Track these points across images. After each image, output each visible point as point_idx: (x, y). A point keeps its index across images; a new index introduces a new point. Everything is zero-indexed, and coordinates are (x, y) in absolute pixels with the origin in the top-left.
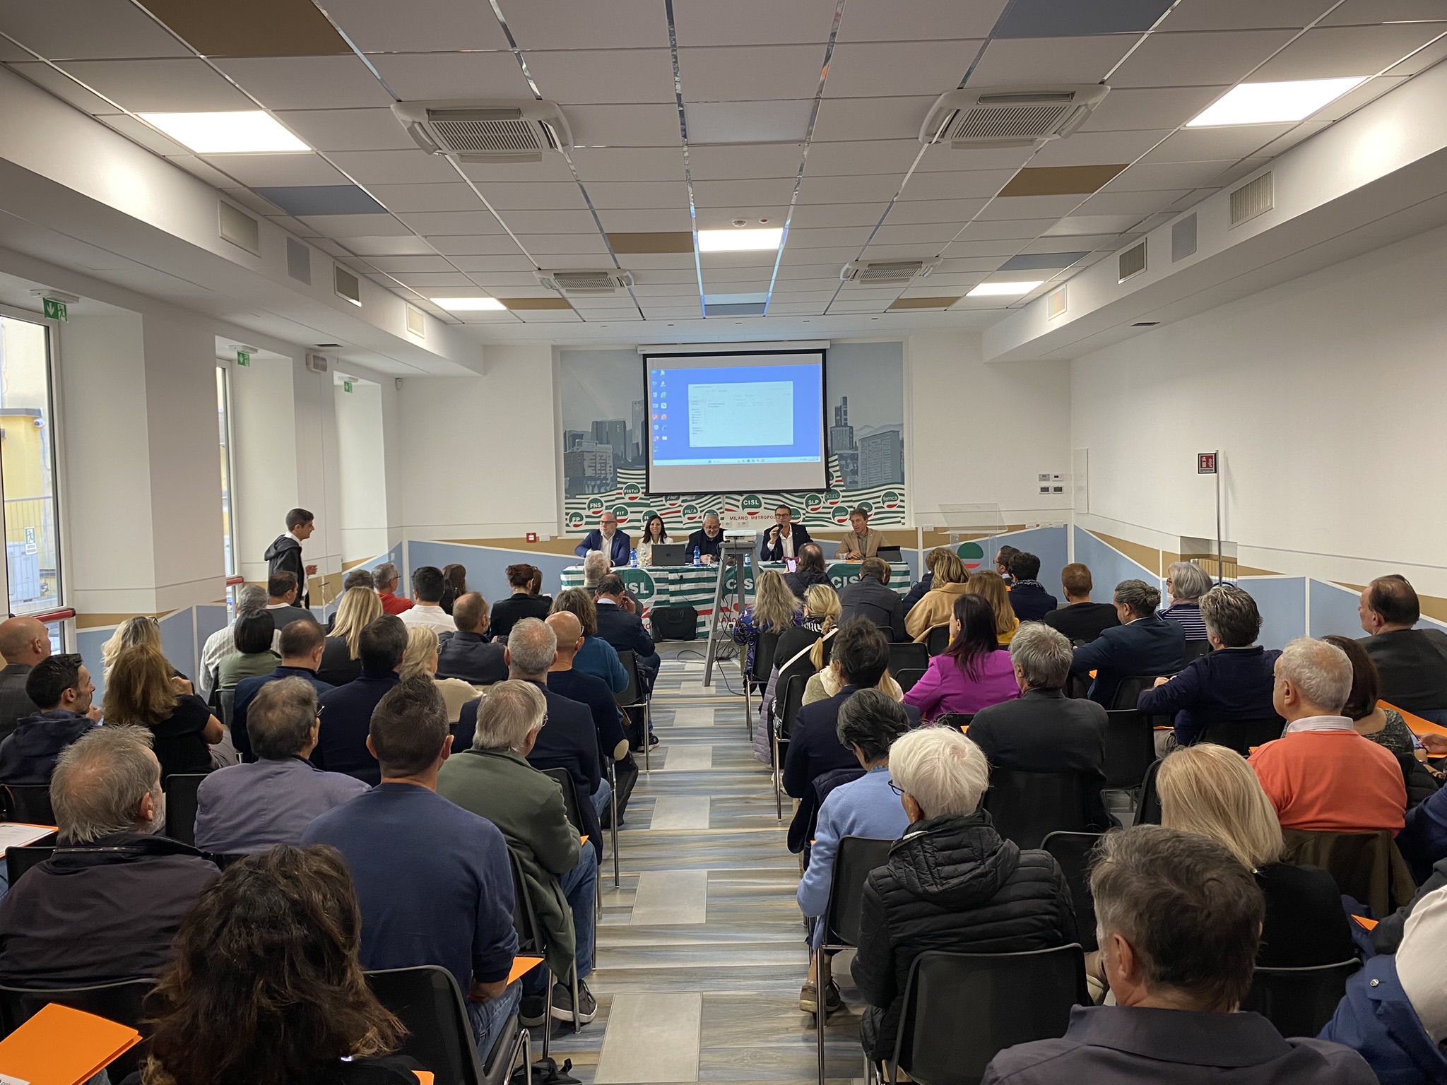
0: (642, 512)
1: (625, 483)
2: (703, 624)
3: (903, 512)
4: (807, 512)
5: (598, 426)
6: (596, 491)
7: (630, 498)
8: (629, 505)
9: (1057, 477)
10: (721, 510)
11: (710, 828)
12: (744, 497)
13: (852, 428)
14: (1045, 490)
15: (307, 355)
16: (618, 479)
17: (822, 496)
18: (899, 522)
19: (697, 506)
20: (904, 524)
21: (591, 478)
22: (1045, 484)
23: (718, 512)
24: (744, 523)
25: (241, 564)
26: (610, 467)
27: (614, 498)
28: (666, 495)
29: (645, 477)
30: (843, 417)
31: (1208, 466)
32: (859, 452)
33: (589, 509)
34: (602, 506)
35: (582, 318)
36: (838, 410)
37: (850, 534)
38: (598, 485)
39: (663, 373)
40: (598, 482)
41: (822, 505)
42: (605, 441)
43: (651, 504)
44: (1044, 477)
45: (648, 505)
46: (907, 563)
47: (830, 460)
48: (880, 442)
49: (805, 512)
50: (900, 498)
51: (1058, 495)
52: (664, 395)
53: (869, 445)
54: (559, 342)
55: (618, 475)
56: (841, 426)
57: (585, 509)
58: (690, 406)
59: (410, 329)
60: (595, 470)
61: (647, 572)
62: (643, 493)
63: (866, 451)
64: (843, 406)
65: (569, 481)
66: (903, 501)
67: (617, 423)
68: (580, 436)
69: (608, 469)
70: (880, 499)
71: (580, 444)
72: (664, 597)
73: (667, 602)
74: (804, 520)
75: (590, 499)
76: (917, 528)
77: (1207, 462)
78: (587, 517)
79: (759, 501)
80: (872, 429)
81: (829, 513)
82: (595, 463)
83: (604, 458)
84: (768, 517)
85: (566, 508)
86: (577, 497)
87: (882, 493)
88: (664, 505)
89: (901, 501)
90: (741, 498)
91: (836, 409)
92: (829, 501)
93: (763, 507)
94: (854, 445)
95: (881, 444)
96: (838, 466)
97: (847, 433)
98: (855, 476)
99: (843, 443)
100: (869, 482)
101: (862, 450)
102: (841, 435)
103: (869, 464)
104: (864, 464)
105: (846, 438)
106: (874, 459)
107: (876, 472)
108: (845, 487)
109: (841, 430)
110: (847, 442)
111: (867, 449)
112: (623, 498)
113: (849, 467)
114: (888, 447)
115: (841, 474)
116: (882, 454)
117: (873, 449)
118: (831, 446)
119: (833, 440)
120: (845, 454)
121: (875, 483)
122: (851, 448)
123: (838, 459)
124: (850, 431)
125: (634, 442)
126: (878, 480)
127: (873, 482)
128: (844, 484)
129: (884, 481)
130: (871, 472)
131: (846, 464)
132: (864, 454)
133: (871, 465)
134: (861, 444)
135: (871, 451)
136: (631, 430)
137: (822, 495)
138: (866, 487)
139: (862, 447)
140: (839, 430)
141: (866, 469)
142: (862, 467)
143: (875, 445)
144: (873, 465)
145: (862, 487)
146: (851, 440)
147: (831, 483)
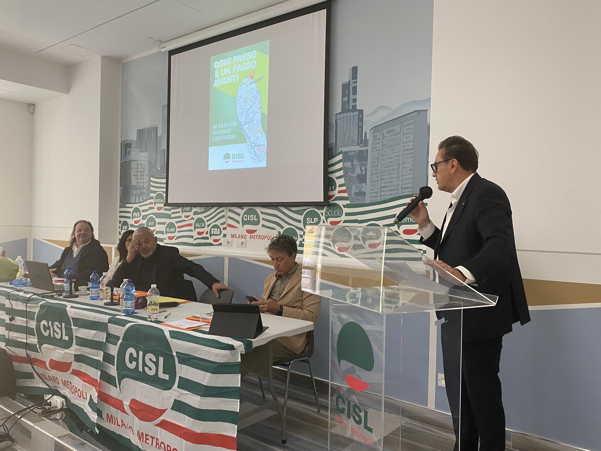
0: (164, 223)
1: (155, 192)
5: (141, 133)
6: (137, 201)
7: (159, 209)
8: (157, 215)
10: (224, 226)
12: (244, 210)
13: (361, 112)
16: (152, 189)
19: (205, 220)
21: (136, 188)
24: (242, 243)
26: (147, 175)
27: (147, 207)
28: (183, 206)
30: (352, 97)
32: (369, 148)
34: (140, 214)
36: (346, 87)
38: (138, 195)
40: (139, 191)
42: (144, 148)
45: (169, 217)
47: (331, 161)
48: (398, 130)
53: (383, 136)
55: (152, 184)
56: (349, 111)
57: (129, 218)
60: (137, 179)
63: (380, 146)
64: (351, 82)
67: (151, 129)
68: (130, 145)
69: (145, 177)
71: (130, 154)
75: (133, 208)
78: (132, 226)
79: (258, 217)
80: (390, 111)
82: (138, 172)
83: (143, 166)
84: (265, 237)
85: (121, 217)
86: (127, 205)
87: (398, 211)
90: (241, 212)
91: (343, 86)
92: (330, 220)
93: (260, 224)
94: (363, 138)
95: (400, 133)
96: (342, 171)
97: (355, 120)
98: (362, 184)
99: (350, 136)
100: (380, 194)
101: (373, 145)
102: (348, 125)
103: (382, 165)
104: (375, 166)
105: (354, 128)
106: (389, 158)
107: (391, 178)
108: (349, 201)
109: (348, 117)
110: (355, 135)
111: (379, 143)
112: (153, 208)
113: (356, 171)
114: (409, 137)
115: (345, 181)
116: (401, 149)
117: (389, 143)
118: (334, 142)
119: (338, 132)
120: (351, 153)
121: (389, 194)
122: (359, 143)
123: (343, 160)
124: (359, 117)
125: (162, 149)
126: (394, 190)
127: (386, 193)
128: (347, 196)
129: (402, 192)
130: (383, 177)
131: (352, 167)
132: (376, 151)
133: (385, 167)
134: (372, 136)
135: (386, 145)
136: (161, 135)
137: (321, 211)
138: (377, 200)
139: (374, 141)
140: (346, 117)
141: (378, 173)
142: (373, 171)
143: (391, 135)
144: (387, 167)
145: (370, 201)
146: (360, 131)
147: (331, 193)
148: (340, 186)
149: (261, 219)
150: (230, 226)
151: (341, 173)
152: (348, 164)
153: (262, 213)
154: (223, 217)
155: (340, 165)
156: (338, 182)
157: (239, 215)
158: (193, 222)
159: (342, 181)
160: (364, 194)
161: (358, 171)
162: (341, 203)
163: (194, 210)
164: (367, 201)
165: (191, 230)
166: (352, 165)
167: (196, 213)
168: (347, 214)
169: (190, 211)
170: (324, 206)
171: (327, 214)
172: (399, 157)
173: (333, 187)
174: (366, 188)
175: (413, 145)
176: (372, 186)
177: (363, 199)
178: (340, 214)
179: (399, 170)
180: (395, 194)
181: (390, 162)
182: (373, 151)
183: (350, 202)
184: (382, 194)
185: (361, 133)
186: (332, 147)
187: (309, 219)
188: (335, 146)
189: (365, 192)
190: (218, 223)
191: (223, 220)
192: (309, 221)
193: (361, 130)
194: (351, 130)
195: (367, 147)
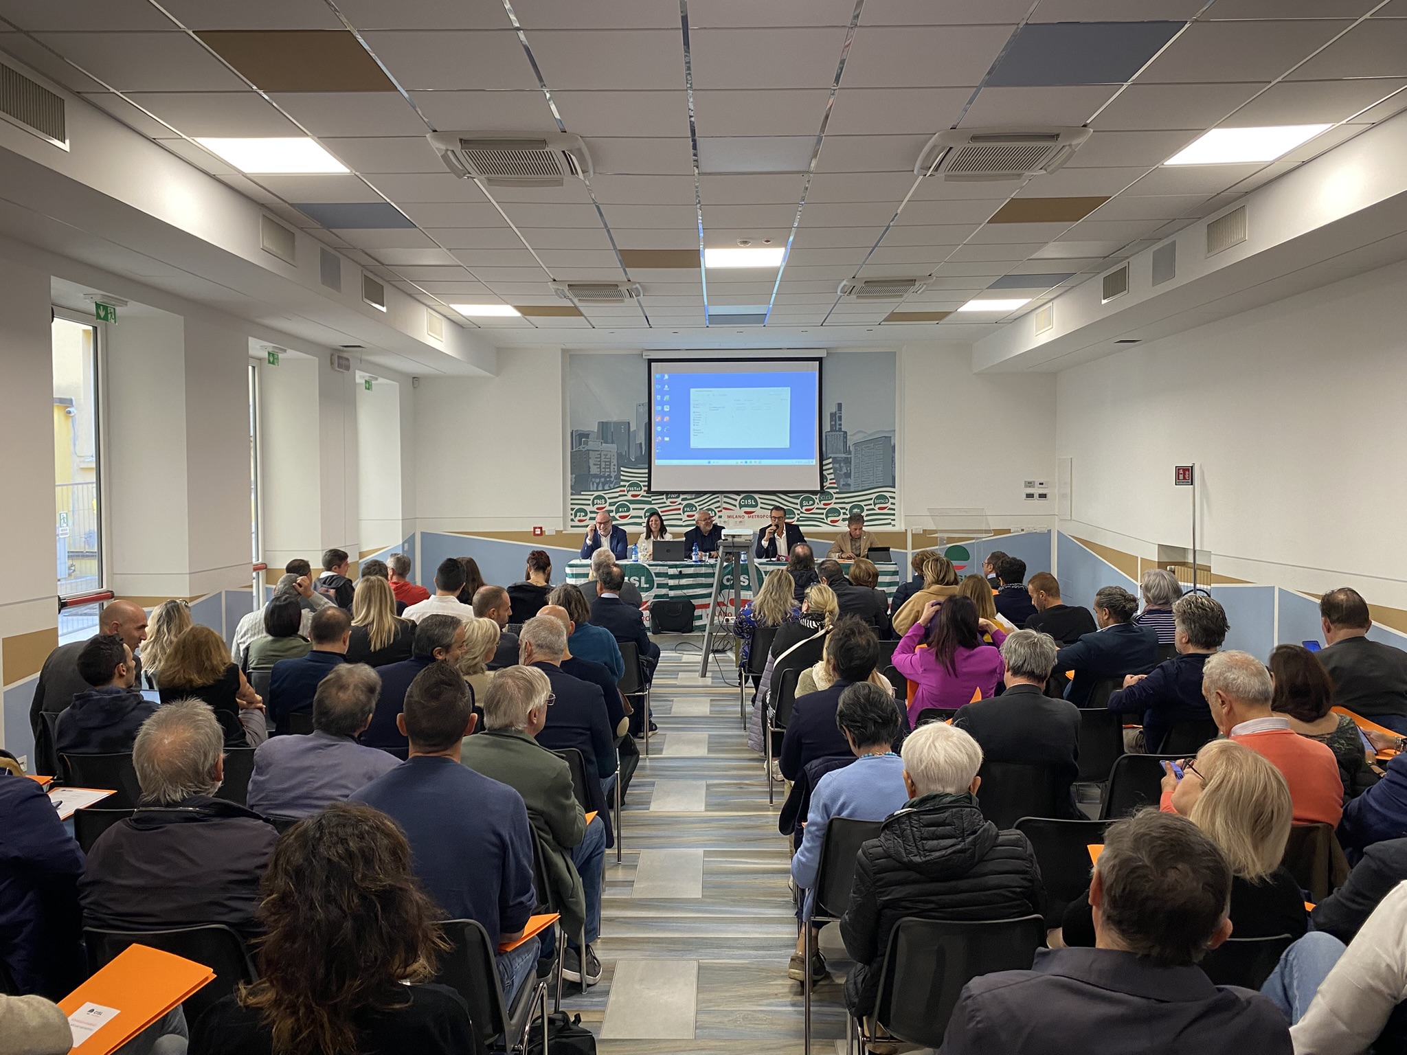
0: (644, 509)
1: (628, 481)
2: (700, 617)
3: (894, 515)
4: (802, 512)
5: (604, 426)
6: (600, 488)
7: (633, 496)
8: (631, 502)
9: (1041, 484)
10: (719, 509)
11: (706, 811)
12: (741, 497)
13: (846, 433)
14: (1030, 496)
15: (332, 355)
16: (622, 477)
17: (816, 498)
18: (890, 524)
19: (697, 505)
20: (894, 525)
21: (595, 476)
22: (1030, 491)
23: (716, 510)
24: (741, 522)
25: (265, 551)
26: (614, 465)
27: (617, 495)
28: (667, 493)
29: (647, 475)
30: (838, 422)
31: (1184, 478)
32: (852, 456)
33: (593, 505)
34: (606, 502)
35: (591, 325)
36: (833, 415)
37: (843, 534)
38: (602, 483)
39: (666, 377)
40: (603, 480)
41: (816, 506)
42: (610, 441)
43: (653, 502)
44: (1030, 484)
45: (649, 503)
46: (896, 564)
47: (824, 463)
48: (872, 447)
49: (799, 512)
50: (891, 500)
51: (1042, 501)
52: (667, 398)
53: (862, 450)
54: (568, 346)
55: (622, 473)
56: (835, 431)
57: (589, 505)
58: (692, 409)
59: (430, 333)
60: (600, 468)
61: (648, 567)
62: (645, 491)
63: (859, 456)
64: (837, 412)
65: (575, 478)
66: (894, 504)
67: (620, 423)
68: (587, 436)
69: (612, 467)
70: (872, 502)
71: (586, 443)
72: (663, 591)
73: (666, 596)
74: (798, 520)
75: (594, 496)
76: (906, 530)
77: (1184, 474)
78: (591, 512)
79: (756, 501)
80: (866, 435)
81: (823, 514)
82: (600, 461)
83: (608, 457)
84: (764, 516)
85: (572, 504)
86: (582, 493)
87: (874, 496)
88: (665, 503)
89: (892, 504)
90: (739, 498)
91: (831, 414)
92: (823, 502)
93: (759, 507)
94: (848, 450)
95: (873, 449)
96: (834, 469)
97: (841, 437)
98: (847, 479)
99: (837, 447)
100: (861, 485)
101: (854, 455)
102: (836, 440)
103: (862, 467)
104: (856, 468)
105: (840, 442)
106: (867, 463)
107: (868, 476)
108: (838, 490)
109: (836, 435)
110: (841, 447)
111: (860, 453)
112: (626, 495)
113: (842, 470)
114: (880, 452)
115: (835, 476)
116: (875, 458)
117: (865, 454)
118: (826, 450)
119: (828, 444)
120: (838, 458)
121: (868, 486)
122: (845, 452)
123: (832, 463)
124: (844, 436)
125: (637, 442)
126: (871, 483)
127: (865, 485)
128: (837, 486)
129: (876, 484)
130: (863, 475)
132: (857, 458)
133: (864, 469)
134: (854, 449)
135: (863, 455)
136: (635, 431)
138: (859, 489)
139: (855, 452)
140: (834, 435)
141: (859, 472)
142: (855, 471)
143: (867, 449)
144: (866, 469)
147: (824, 485)
148: (830, 480)
149: (759, 503)
150: (724, 508)
151: (832, 471)
152: (837, 466)
153: (760, 498)
154: (718, 501)
155: (831, 466)
156: (829, 477)
157: (736, 500)
158: (681, 507)
159: (832, 476)
161: (844, 470)
162: (832, 491)
163: (682, 496)
164: (852, 490)
165: (680, 514)
166: (840, 466)
167: (683, 500)
168: (836, 498)
169: (678, 497)
170: (819, 493)
171: (821, 499)
172: (874, 463)
174: (851, 481)
176: (856, 480)
177: (849, 489)
178: (831, 498)
179: (874, 471)
180: (872, 486)
181: (867, 466)
184: (863, 485)
185: (846, 446)
186: (824, 453)
187: (805, 502)
188: (827, 452)
189: (850, 484)
190: (712, 507)
191: (718, 504)
193: (846, 444)
194: (838, 444)
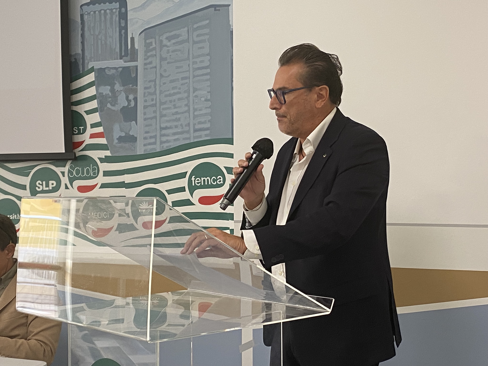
13: (123, 3)
32: (140, 63)
70: (183, 182)
92: (77, 183)
94: (129, 47)
95: (187, 41)
96: (96, 100)
97: (114, 16)
98: (130, 122)
99: (106, 44)
100: (160, 139)
101: (145, 59)
102: (103, 24)
103: (161, 92)
104: (150, 94)
105: (113, 30)
106: (172, 81)
107: (177, 113)
108: (109, 151)
109: (103, 12)
110: (114, 41)
111: (156, 55)
113: (119, 101)
114: (203, 48)
115: (101, 118)
116: (190, 66)
117: (170, 56)
118: (80, 52)
119: (87, 34)
120: (110, 71)
121: (175, 140)
122: (123, 54)
123: (96, 83)
124: (120, 12)
126: (181, 133)
127: (169, 138)
128: (106, 143)
129: (195, 135)
130: (164, 112)
131: (111, 94)
132: (151, 68)
133: (166, 96)
134: (144, 44)
135: (165, 59)
137: (62, 169)
138: (155, 149)
139: (146, 52)
140: (99, 11)
141: (154, 105)
142: (146, 101)
143: (174, 44)
144: (170, 95)
145: (145, 151)
146: (123, 35)
147: (78, 138)
148: (93, 126)
151: (94, 104)
152: (106, 90)
155: (91, 91)
156: (90, 119)
159: (96, 118)
160: (133, 139)
161: (122, 102)
162: (95, 155)
164: (140, 151)
166: (113, 90)
168: (107, 174)
170: (66, 160)
171: (72, 174)
172: (188, 80)
173: (81, 128)
174: (137, 129)
175: (209, 61)
176: (147, 126)
177: (133, 149)
178: (94, 174)
179: (189, 101)
180: (184, 139)
181: (174, 88)
182: (147, 69)
183: (111, 153)
184: (164, 139)
185: (125, 37)
186: (75, 59)
187: (41, 183)
188: (82, 58)
189: (136, 136)
192: (41, 186)
193: (124, 33)
194: (108, 34)
195: (137, 62)
